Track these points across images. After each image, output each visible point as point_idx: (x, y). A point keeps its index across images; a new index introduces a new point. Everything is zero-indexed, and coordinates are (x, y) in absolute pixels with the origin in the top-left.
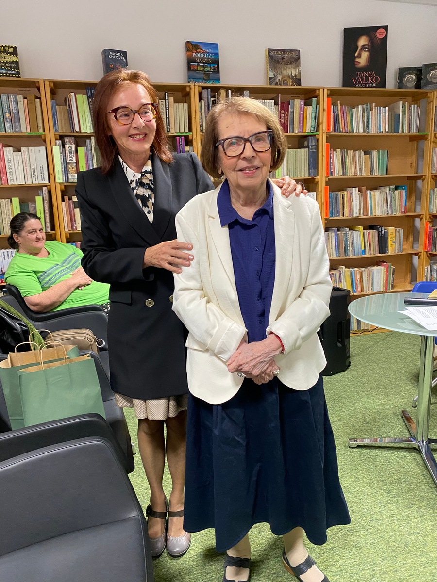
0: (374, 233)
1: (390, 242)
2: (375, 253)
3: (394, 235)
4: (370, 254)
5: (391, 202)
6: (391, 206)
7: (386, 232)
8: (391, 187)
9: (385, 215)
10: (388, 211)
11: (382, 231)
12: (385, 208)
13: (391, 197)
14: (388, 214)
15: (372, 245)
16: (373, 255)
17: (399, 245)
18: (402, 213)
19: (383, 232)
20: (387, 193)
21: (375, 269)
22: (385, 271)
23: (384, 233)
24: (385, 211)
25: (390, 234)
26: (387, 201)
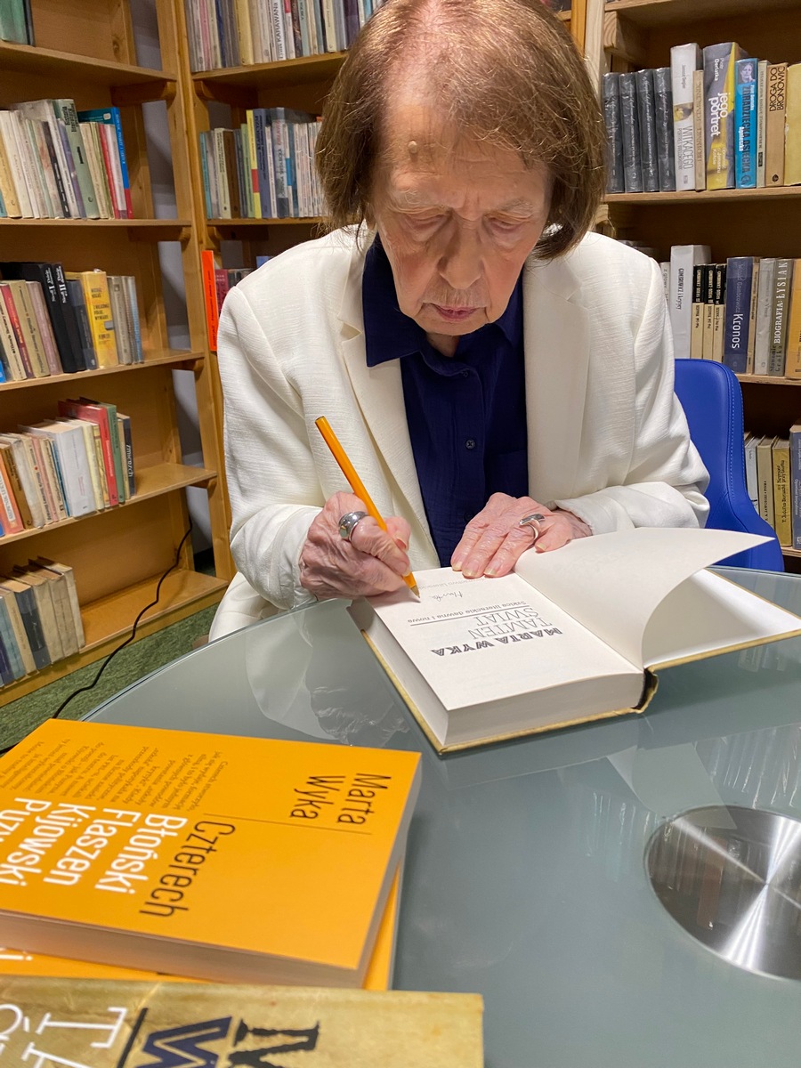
0: (26, 293)
1: (96, 327)
2: (48, 373)
3: (105, 299)
4: (30, 375)
5: (72, 167)
6: (75, 181)
7: (74, 288)
8: (61, 103)
9: (58, 219)
10: (64, 203)
11: (57, 283)
12: (53, 190)
13: (66, 144)
14: (68, 215)
15: (28, 339)
16: (39, 379)
17: (131, 334)
18: (118, 214)
19: (62, 287)
20: (46, 125)
21: (61, 431)
22: (97, 434)
23: (68, 290)
24: (56, 202)
25: (88, 293)
26: (54, 159)
